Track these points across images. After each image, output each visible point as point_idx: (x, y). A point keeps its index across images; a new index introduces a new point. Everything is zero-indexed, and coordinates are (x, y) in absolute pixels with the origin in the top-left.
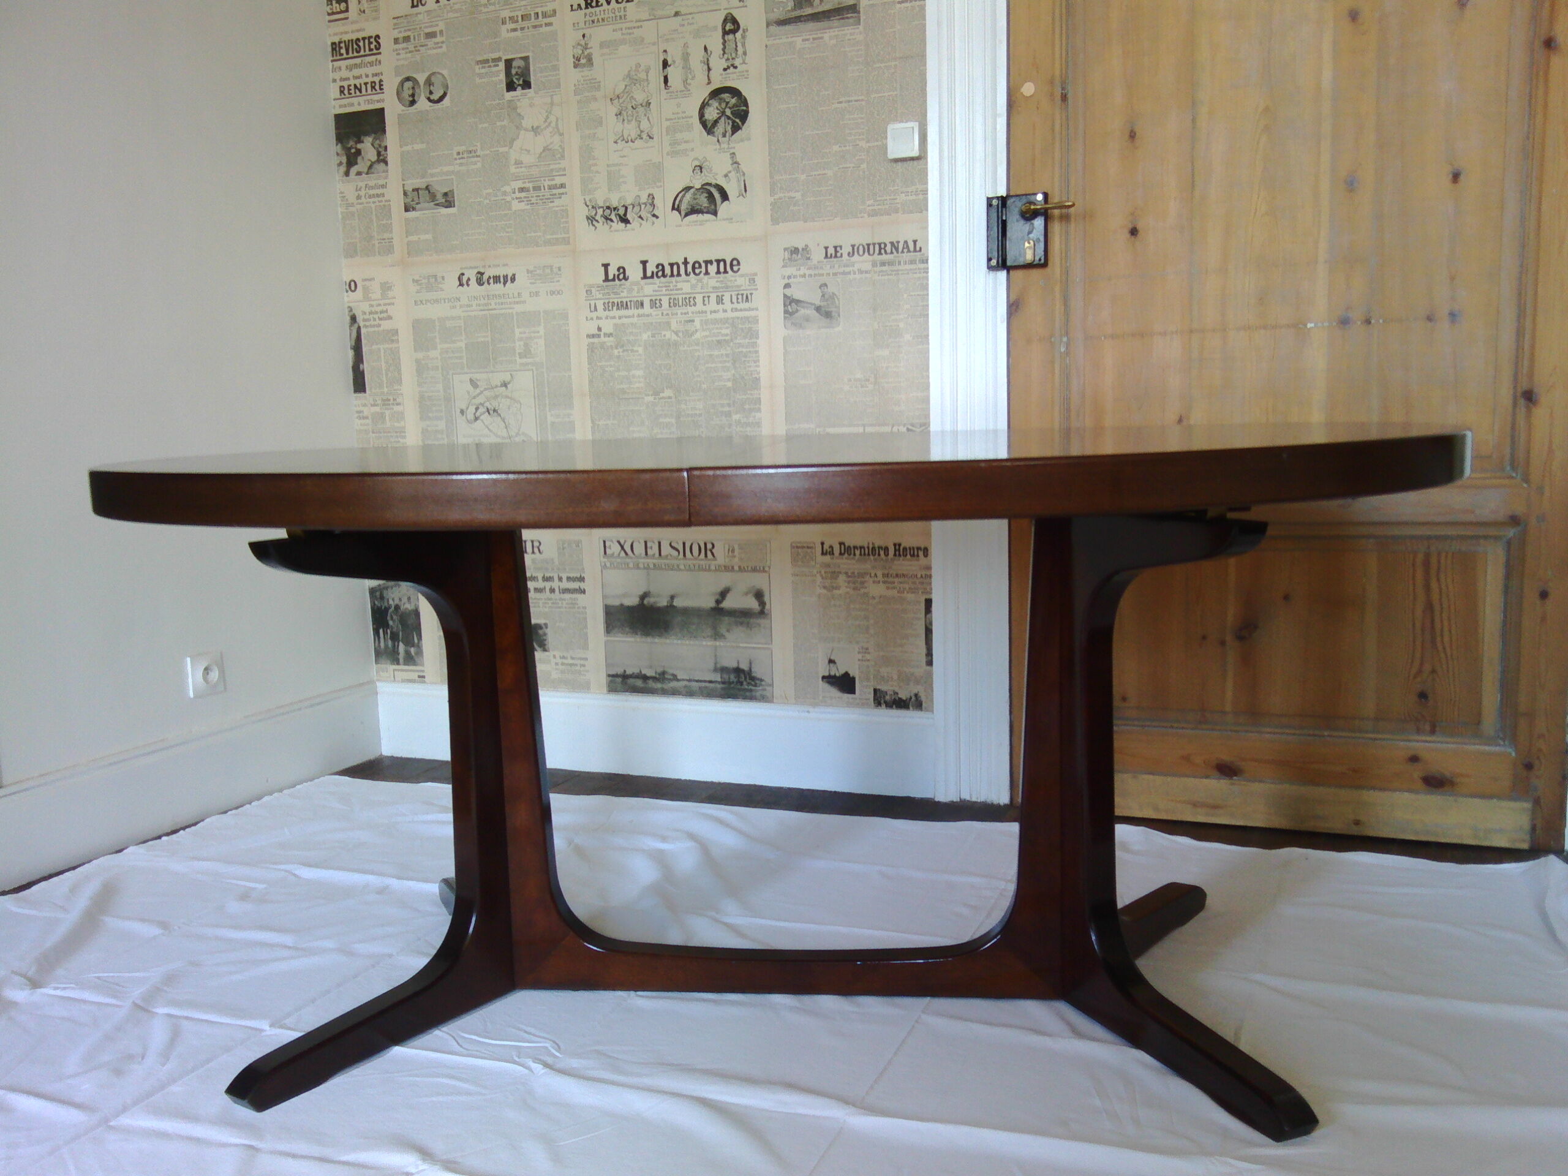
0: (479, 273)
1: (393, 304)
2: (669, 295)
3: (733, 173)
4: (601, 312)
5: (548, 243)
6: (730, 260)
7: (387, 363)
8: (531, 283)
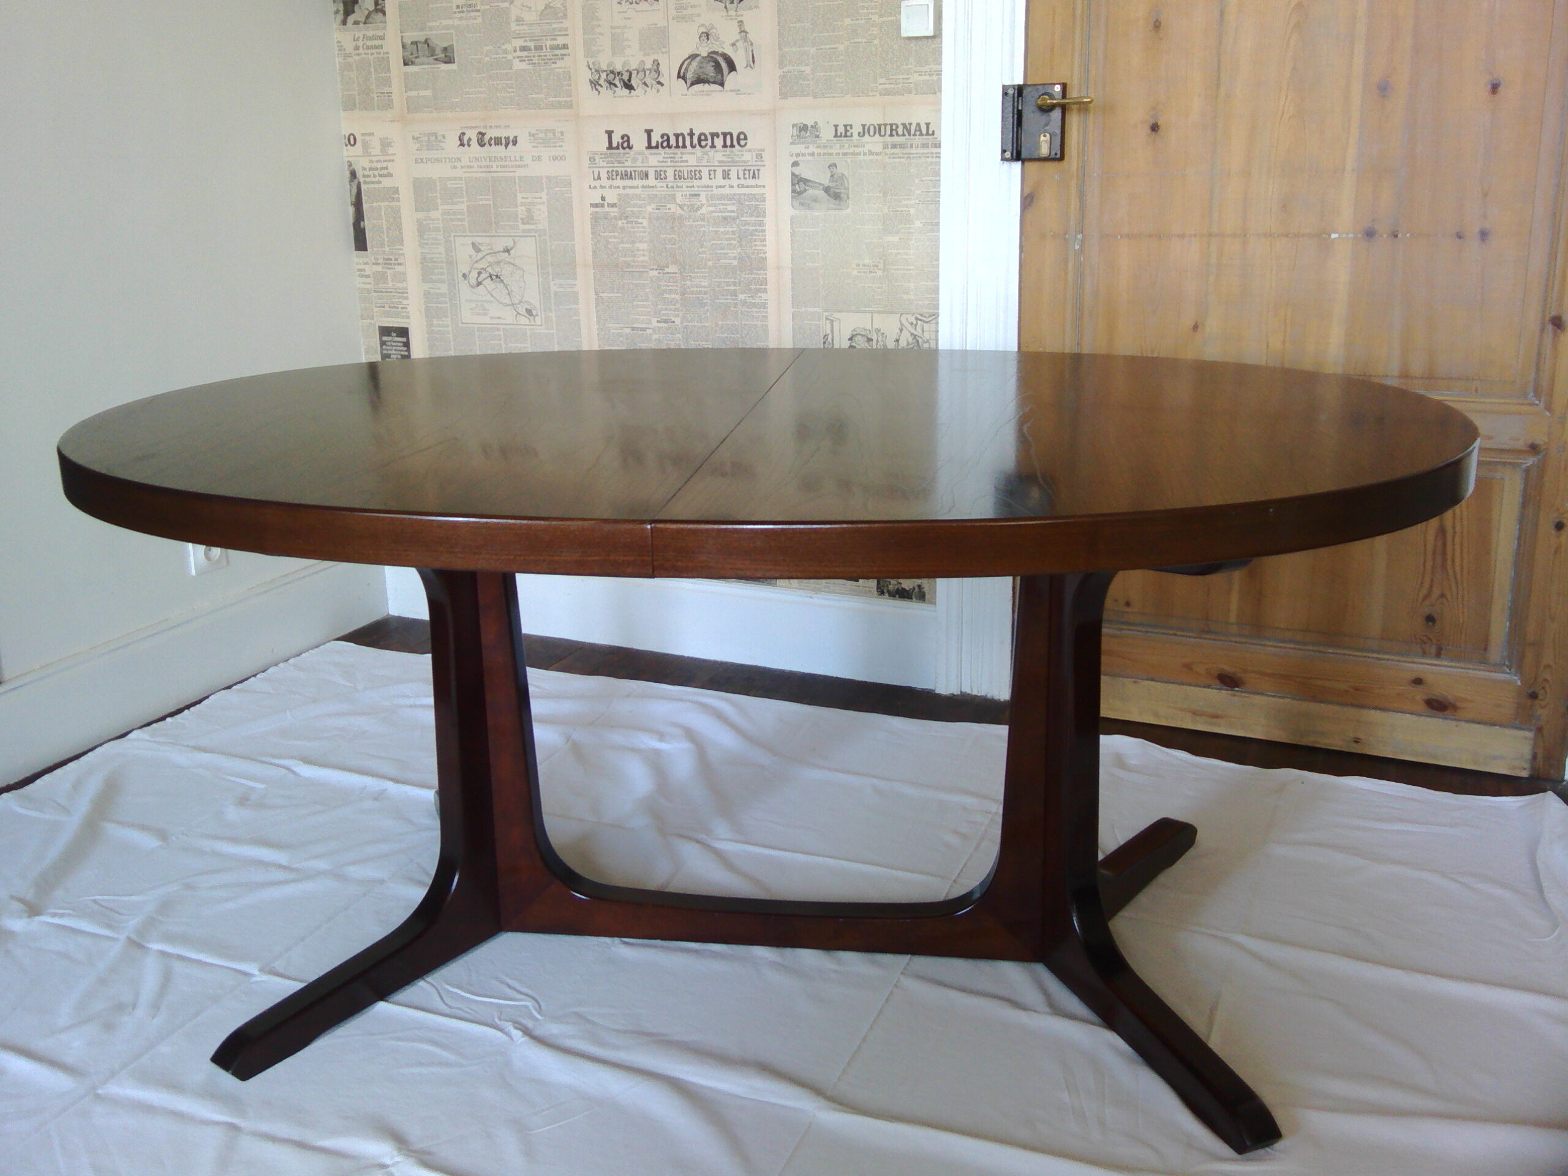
0: (480, 133)
1: (393, 160)
2: (674, 166)
3: (741, 42)
4: (604, 181)
5: (553, 106)
6: (737, 134)
7: (388, 221)
8: (533, 147)
